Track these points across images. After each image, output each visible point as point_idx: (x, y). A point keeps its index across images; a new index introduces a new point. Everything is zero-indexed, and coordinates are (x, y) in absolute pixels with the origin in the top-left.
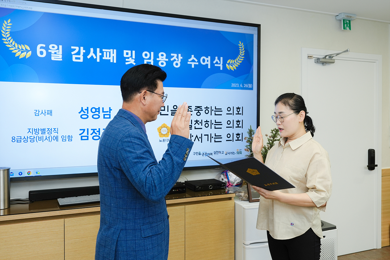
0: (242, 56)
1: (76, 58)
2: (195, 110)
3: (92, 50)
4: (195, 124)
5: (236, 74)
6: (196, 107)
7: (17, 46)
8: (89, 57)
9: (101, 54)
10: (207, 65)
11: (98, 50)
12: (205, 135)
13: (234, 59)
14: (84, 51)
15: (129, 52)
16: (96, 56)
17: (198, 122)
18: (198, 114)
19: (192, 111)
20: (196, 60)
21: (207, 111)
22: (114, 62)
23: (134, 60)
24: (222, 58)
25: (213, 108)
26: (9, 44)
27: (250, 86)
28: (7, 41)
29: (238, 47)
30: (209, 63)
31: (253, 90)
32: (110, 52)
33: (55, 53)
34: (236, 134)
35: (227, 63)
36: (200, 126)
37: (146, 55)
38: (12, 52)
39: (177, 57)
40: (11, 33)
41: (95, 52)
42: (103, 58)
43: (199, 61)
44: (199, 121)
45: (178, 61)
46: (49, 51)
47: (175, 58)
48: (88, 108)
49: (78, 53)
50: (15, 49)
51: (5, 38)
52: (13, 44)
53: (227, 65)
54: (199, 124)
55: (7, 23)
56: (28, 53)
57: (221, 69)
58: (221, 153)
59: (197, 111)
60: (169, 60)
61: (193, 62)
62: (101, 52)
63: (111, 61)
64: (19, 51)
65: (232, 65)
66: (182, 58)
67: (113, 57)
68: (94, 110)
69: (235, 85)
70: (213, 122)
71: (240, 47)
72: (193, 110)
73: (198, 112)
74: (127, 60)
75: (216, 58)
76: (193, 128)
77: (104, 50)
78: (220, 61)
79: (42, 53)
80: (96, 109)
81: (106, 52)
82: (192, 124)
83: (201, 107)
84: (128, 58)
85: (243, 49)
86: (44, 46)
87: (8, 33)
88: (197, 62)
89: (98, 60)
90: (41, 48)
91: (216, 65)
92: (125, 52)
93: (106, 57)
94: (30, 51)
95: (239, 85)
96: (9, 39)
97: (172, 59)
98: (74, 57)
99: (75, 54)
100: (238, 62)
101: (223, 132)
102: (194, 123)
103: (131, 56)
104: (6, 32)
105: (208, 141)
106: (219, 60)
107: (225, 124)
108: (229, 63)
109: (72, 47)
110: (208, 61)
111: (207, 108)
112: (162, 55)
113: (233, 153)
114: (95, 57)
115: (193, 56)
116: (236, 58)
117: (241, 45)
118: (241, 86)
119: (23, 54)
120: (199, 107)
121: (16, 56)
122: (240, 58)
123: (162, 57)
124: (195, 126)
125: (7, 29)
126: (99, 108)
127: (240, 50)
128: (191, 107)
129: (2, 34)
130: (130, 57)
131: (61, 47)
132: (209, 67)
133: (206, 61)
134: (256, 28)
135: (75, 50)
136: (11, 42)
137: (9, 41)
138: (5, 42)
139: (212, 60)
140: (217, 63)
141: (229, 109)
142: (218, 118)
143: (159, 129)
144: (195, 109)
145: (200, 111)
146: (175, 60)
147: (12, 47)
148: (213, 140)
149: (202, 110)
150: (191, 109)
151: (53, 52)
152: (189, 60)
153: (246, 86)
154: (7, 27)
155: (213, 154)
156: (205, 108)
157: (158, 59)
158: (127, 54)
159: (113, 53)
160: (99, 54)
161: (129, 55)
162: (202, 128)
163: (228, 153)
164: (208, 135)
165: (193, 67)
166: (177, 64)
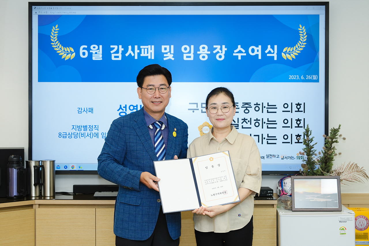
0: (304, 42)
1: (115, 57)
2: (242, 107)
3: (130, 47)
4: (242, 123)
5: (295, 64)
6: (243, 103)
7: (63, 49)
8: (127, 55)
9: (138, 51)
10: (257, 55)
11: (136, 47)
12: (254, 136)
13: (292, 46)
14: (123, 49)
15: (168, 47)
16: (134, 53)
17: (246, 121)
18: (247, 111)
19: (239, 108)
20: (244, 51)
21: (257, 109)
22: (152, 59)
23: (172, 55)
24: (276, 47)
25: (265, 105)
26: (56, 48)
27: (315, 77)
28: (55, 45)
29: (298, 32)
30: (260, 53)
31: (318, 82)
32: (148, 49)
33: (96, 53)
34: (296, 136)
35: (283, 51)
36: (248, 125)
37: (185, 49)
38: (59, 55)
39: (221, 49)
40: (58, 37)
41: (133, 50)
42: (141, 55)
43: (247, 52)
44: (247, 119)
45: (222, 53)
46: (91, 51)
47: (218, 50)
48: (126, 105)
49: (117, 52)
50: (62, 52)
51: (53, 42)
52: (60, 48)
53: (283, 54)
54: (247, 123)
55: (55, 29)
56: (73, 55)
57: (275, 59)
58: (276, 157)
59: (245, 108)
60: (212, 52)
61: (239, 53)
62: (139, 49)
63: (149, 58)
64: (65, 53)
65: (290, 54)
66: (226, 49)
67: (151, 53)
68: (132, 108)
69: (294, 77)
70: (265, 120)
71: (300, 32)
72: (240, 106)
73: (247, 109)
74: (165, 55)
75: (269, 46)
76: (240, 127)
77: (141, 47)
78: (274, 50)
79: (84, 54)
80: (134, 107)
81: (144, 49)
82: (238, 122)
83: (250, 103)
84: (166, 53)
85: (305, 34)
86: (86, 47)
87: (56, 37)
88: (245, 53)
89: (136, 58)
90: (84, 49)
91: (268, 55)
92: (163, 47)
93: (144, 54)
94: (74, 52)
95: (300, 77)
96: (57, 43)
97: (215, 52)
98: (113, 55)
99: (114, 53)
100: (298, 50)
101: (279, 132)
102: (241, 121)
103: (170, 51)
104: (54, 36)
105: (259, 142)
106: (273, 48)
107: (280, 124)
108: (286, 52)
109: (112, 46)
110: (258, 51)
111: (257, 104)
112: (204, 48)
113: (292, 158)
114: (133, 55)
115: (239, 46)
116: (296, 45)
117: (302, 29)
118: (302, 77)
119: (68, 55)
120: (247, 104)
121: (62, 58)
122: (300, 44)
123: (204, 50)
124: (242, 125)
125: (55, 34)
126: (137, 105)
127: (300, 35)
128: (238, 103)
129: (51, 39)
130: (168, 52)
131: (101, 46)
132: (260, 58)
133: (256, 51)
134: (323, 7)
135: (114, 48)
136: (58, 46)
137: (57, 44)
138: (53, 46)
139: (264, 49)
140: (270, 52)
141: (285, 106)
142: (272, 117)
143: (200, 128)
144: (243, 105)
145: (248, 108)
146: (218, 52)
147: (59, 50)
148: (265, 141)
149: (251, 107)
150: (238, 106)
151: (94, 52)
152: (234, 51)
153: (309, 77)
154: (55, 33)
155: (265, 157)
156: (255, 105)
157: (198, 53)
158: (165, 49)
159: (151, 50)
160: (137, 51)
161: (168, 50)
162: (251, 128)
163: (284, 158)
164: (258, 136)
165: (240, 58)
166: (220, 57)
